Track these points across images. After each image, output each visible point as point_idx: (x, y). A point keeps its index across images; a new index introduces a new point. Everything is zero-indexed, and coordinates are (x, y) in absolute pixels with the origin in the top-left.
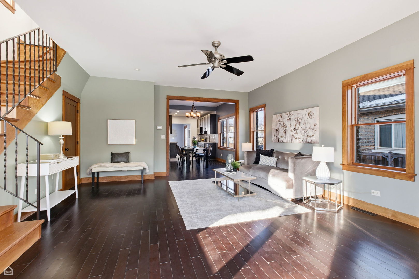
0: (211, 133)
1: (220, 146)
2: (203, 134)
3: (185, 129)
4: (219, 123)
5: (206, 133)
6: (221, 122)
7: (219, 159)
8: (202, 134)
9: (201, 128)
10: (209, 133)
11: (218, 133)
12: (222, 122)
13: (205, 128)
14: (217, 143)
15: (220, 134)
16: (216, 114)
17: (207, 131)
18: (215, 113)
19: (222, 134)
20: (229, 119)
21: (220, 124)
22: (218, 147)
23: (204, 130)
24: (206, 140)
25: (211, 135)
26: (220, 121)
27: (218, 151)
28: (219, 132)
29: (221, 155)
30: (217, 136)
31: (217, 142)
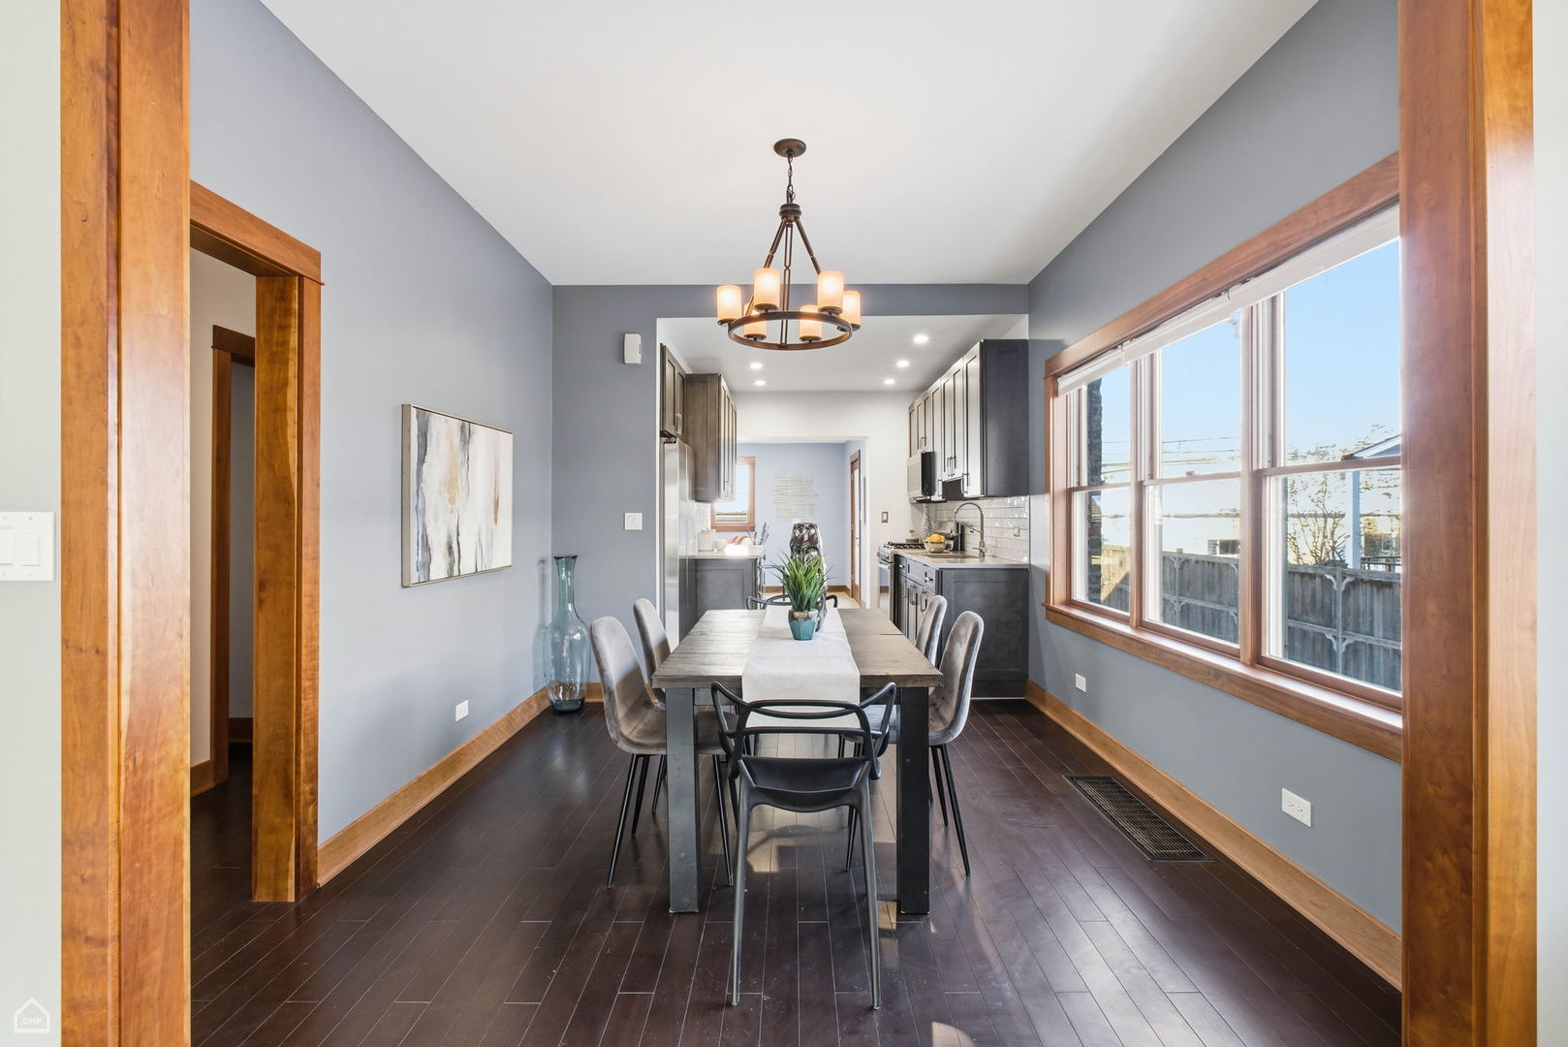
0: (986, 495)
1: (1070, 602)
2: (937, 496)
3: (852, 472)
4: (1057, 406)
5: (953, 490)
6: (1073, 393)
7: (1062, 709)
8: (934, 498)
9: (928, 460)
10: (972, 488)
11: (1046, 489)
12: (1085, 388)
13: (949, 454)
14: (1039, 570)
15: (1069, 493)
16: (1026, 337)
17: (958, 474)
18: (1019, 328)
19: (1079, 500)
20: (1161, 343)
21: (1063, 415)
22: (1049, 609)
23: (942, 475)
24: (958, 544)
25: (993, 507)
26: (1063, 382)
27: (1052, 644)
28: (1059, 483)
29: (1081, 682)
30: (1040, 508)
31: (1041, 560)
